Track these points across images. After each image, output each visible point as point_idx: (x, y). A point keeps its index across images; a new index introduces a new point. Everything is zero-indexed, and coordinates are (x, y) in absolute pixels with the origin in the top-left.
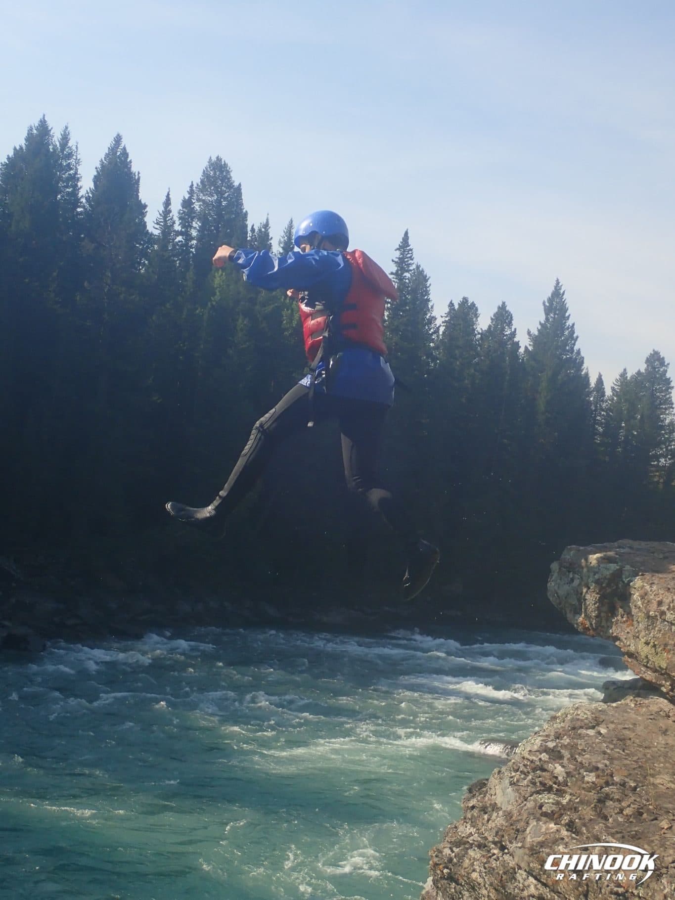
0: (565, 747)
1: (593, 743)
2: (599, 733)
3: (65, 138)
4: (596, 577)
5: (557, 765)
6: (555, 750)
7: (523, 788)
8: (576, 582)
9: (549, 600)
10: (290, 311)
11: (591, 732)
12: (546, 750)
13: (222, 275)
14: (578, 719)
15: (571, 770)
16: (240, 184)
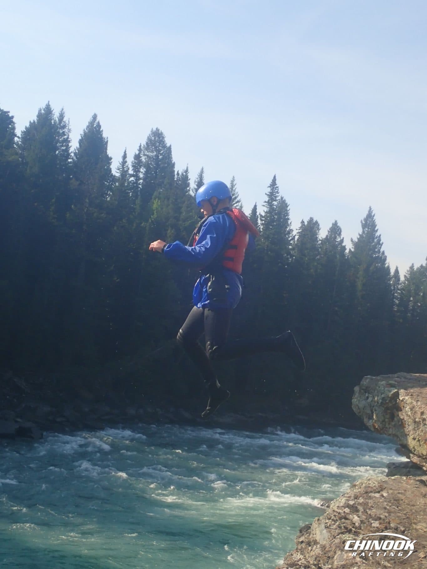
0: (360, 504)
1: (378, 502)
2: (382, 496)
3: (62, 116)
4: (383, 396)
5: (355, 516)
6: (354, 506)
7: (333, 530)
8: (370, 399)
9: (353, 410)
11: (377, 495)
12: (348, 506)
13: (158, 202)
14: (369, 487)
15: (364, 519)
16: (170, 146)
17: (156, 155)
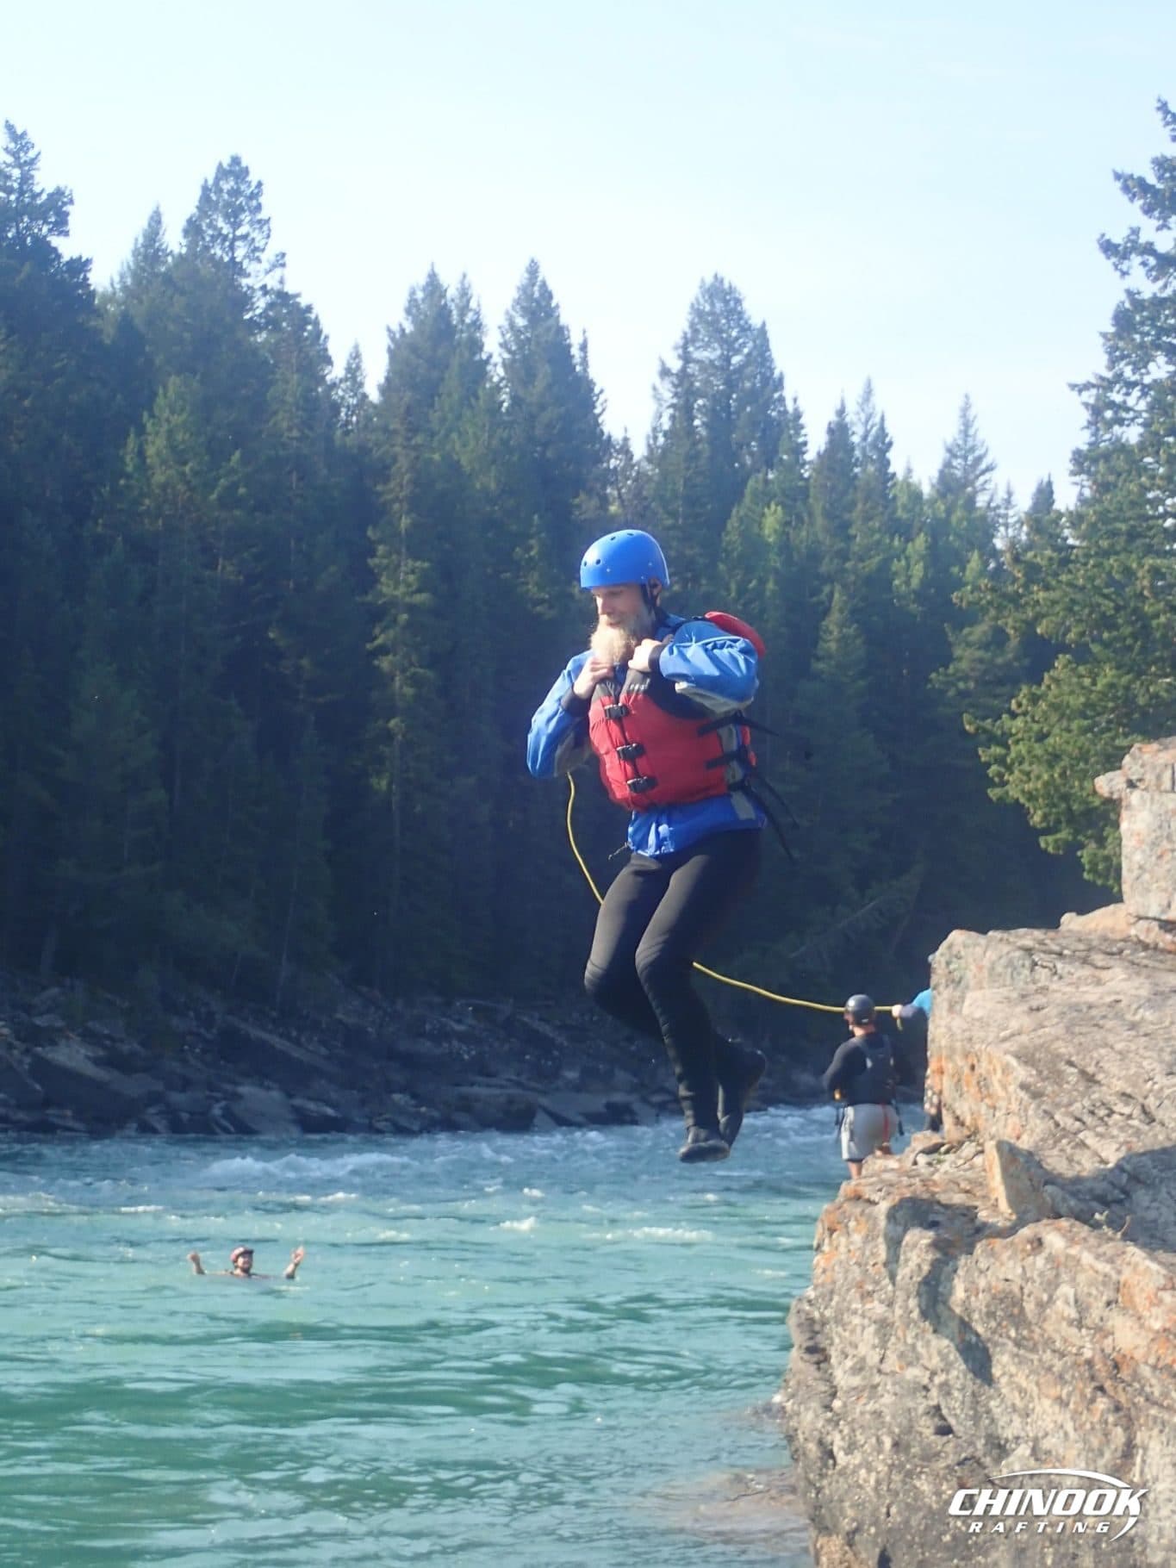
3: (464, 293)
10: (903, 563)
16: (764, 324)
17: (722, 354)
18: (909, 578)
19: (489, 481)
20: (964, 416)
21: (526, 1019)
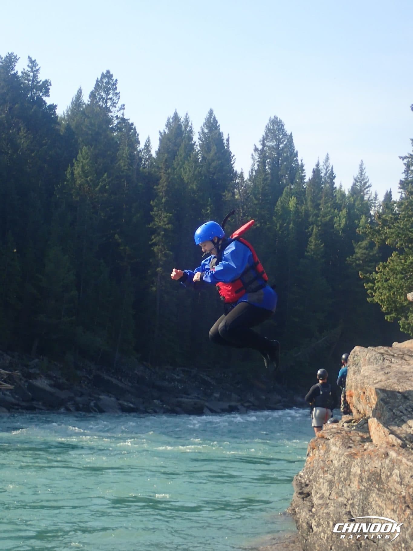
17: (276, 144)
18: (340, 224)
19: (194, 186)
20: (361, 168)
21: (201, 375)
